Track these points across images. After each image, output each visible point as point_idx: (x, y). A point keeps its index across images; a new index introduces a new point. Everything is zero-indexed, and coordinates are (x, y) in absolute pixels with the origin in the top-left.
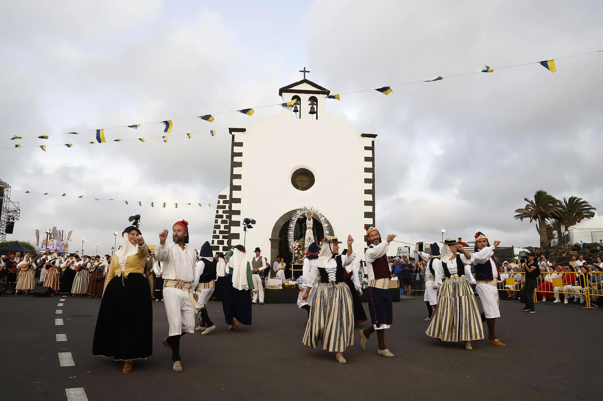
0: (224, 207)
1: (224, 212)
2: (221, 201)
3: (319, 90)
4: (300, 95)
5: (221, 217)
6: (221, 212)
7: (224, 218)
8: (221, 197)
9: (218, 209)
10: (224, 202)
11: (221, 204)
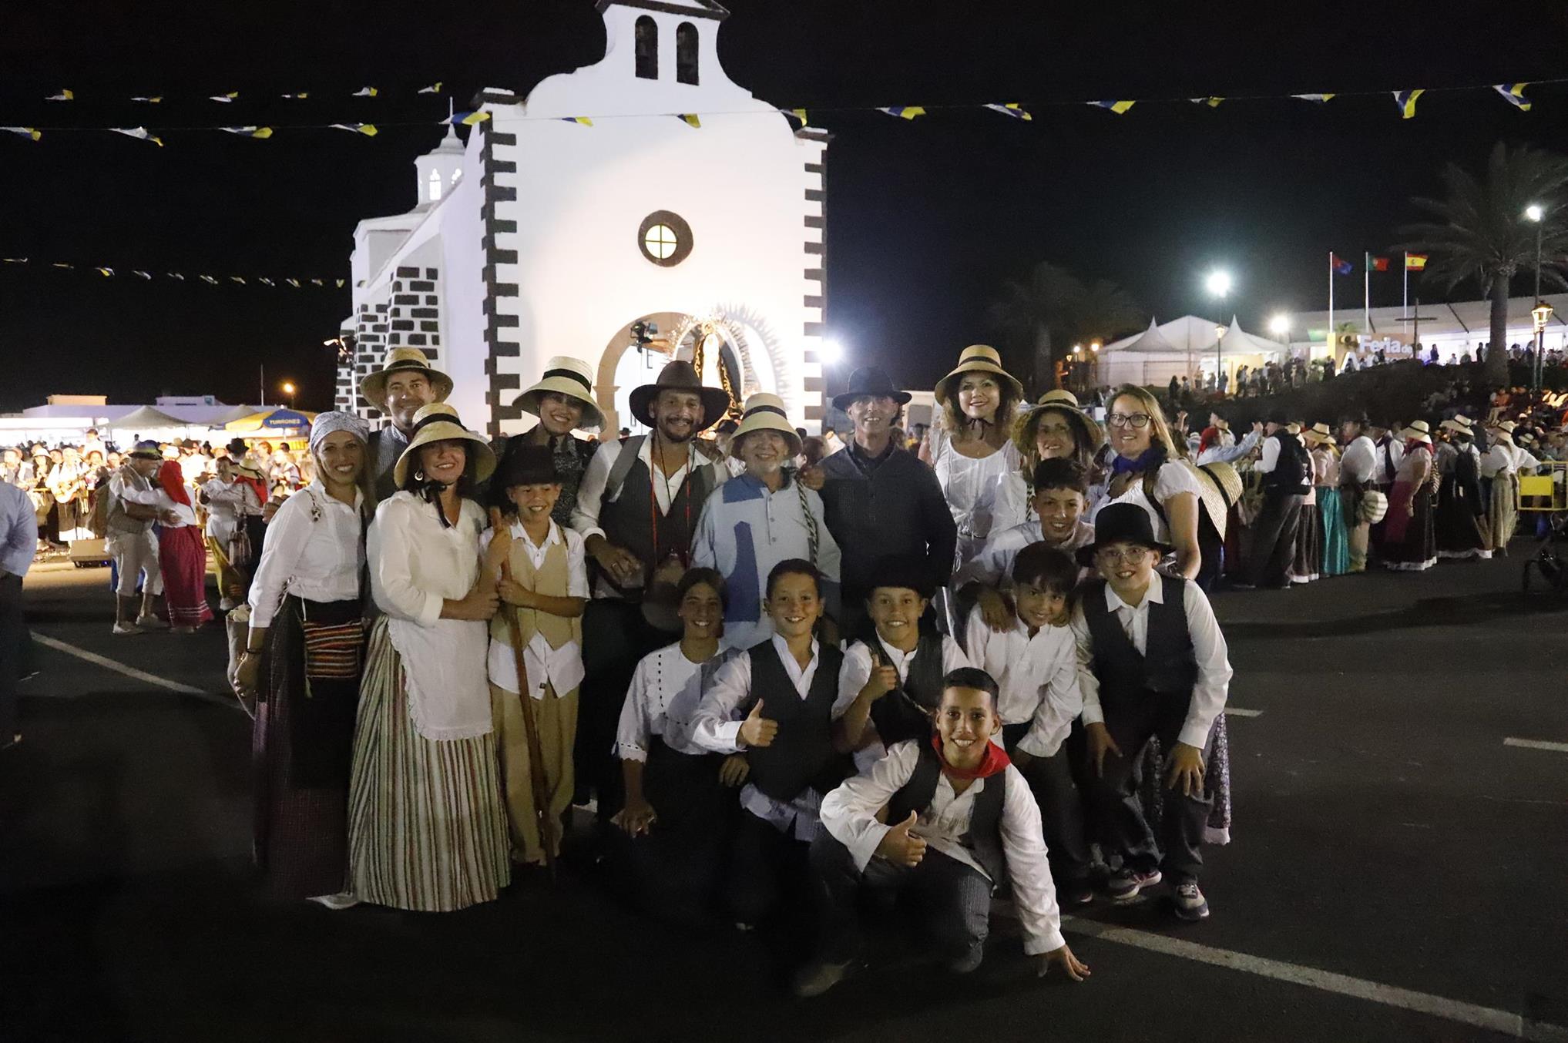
0: (414, 300)
1: (415, 313)
2: (406, 282)
3: (703, 7)
4: (657, 16)
5: (408, 325)
6: (406, 312)
7: (417, 330)
8: (403, 272)
9: (398, 306)
10: (415, 286)
11: (406, 290)
